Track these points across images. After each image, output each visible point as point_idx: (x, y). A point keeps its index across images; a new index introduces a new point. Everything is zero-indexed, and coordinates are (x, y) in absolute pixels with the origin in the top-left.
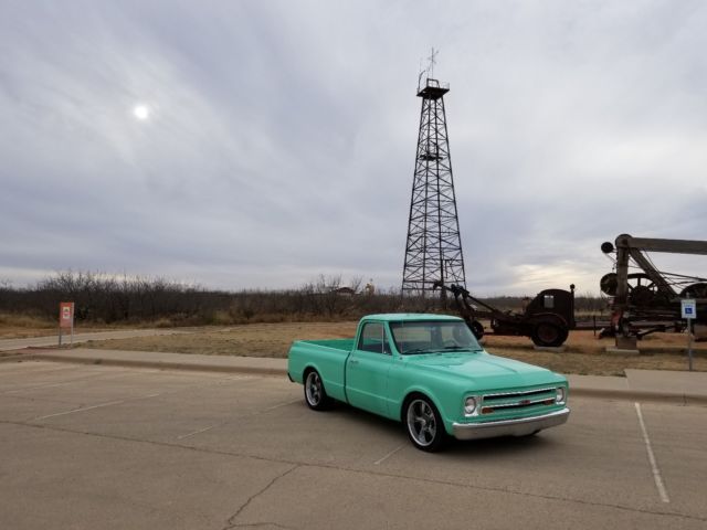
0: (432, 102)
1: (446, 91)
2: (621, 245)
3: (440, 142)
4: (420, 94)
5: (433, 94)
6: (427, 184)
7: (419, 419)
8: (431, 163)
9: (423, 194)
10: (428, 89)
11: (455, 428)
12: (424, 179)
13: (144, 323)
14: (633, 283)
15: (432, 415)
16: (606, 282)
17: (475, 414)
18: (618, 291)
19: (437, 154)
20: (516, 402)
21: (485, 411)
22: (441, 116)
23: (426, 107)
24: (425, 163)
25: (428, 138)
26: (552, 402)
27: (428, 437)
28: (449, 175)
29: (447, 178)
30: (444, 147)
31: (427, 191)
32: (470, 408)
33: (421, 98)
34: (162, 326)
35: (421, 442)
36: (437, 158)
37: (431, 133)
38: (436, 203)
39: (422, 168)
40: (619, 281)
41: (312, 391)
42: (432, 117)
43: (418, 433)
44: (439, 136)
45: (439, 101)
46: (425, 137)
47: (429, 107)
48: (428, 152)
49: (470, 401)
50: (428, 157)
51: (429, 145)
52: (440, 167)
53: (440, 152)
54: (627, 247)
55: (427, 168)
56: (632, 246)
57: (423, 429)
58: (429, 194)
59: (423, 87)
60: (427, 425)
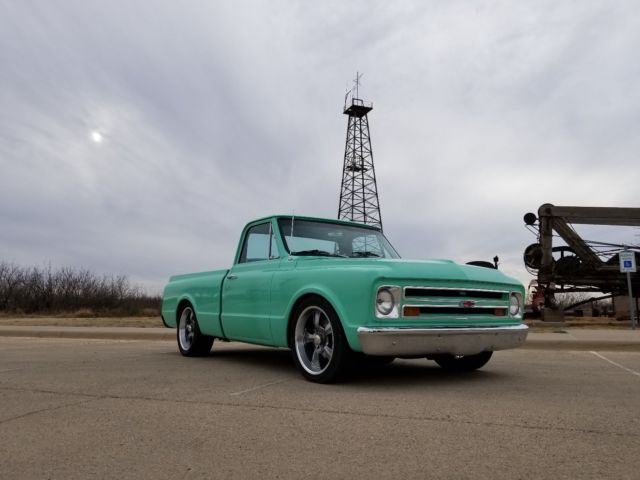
0: (357, 119)
1: (369, 109)
2: (544, 214)
3: (365, 155)
4: (346, 112)
5: (358, 111)
6: (353, 192)
7: (311, 336)
8: (356, 174)
9: (350, 202)
10: (354, 107)
11: (362, 335)
12: (350, 187)
13: (64, 313)
14: (557, 256)
15: (329, 326)
16: (531, 252)
17: (394, 314)
18: (543, 262)
19: (362, 165)
20: (454, 303)
21: (408, 311)
22: (365, 132)
23: (352, 123)
24: (351, 173)
25: (354, 150)
26: (504, 312)
27: (323, 361)
28: (373, 184)
29: (372, 187)
30: (368, 159)
31: (353, 199)
32: (387, 305)
33: (347, 116)
34: (82, 316)
35: (314, 370)
36: (362, 169)
37: (356, 146)
38: (362, 210)
39: (349, 178)
40: (543, 251)
41: (187, 332)
42: (358, 133)
43: (311, 359)
44: (364, 150)
45: (364, 118)
46: (351, 150)
47: (355, 124)
48: (354, 164)
49: (384, 295)
50: (354, 168)
51: (354, 157)
52: (365, 177)
53: (365, 163)
54: (550, 218)
55: (353, 178)
56: (555, 214)
57: (317, 351)
58: (355, 202)
59: (349, 105)
60: (323, 343)
